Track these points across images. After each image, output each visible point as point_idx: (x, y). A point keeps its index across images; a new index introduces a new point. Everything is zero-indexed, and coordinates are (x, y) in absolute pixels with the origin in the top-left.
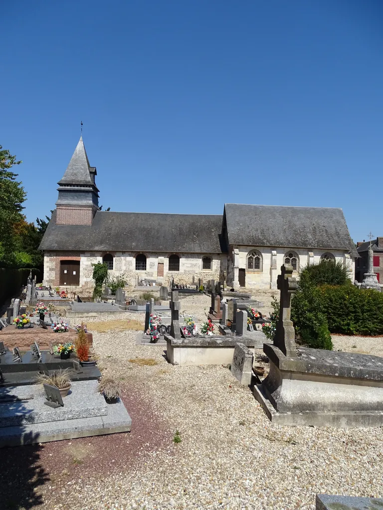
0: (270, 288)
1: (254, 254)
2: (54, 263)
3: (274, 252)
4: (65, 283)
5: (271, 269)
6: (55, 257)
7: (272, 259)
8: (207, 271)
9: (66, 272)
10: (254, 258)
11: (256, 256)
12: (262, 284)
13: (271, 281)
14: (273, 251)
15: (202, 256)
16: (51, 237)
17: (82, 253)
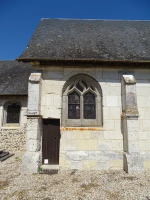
0: (126, 169)
1: (81, 84)
3: (129, 77)
5: (123, 119)
7: (123, 93)
8: (12, 126)
10: (82, 93)
11: (85, 90)
12: (104, 158)
13: (126, 150)
14: (125, 76)
15: (4, 102)
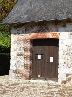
2: (23, 44)
4: (39, 76)
6: (24, 35)
9: (39, 57)
16: (22, 7)
17: (61, 26)
